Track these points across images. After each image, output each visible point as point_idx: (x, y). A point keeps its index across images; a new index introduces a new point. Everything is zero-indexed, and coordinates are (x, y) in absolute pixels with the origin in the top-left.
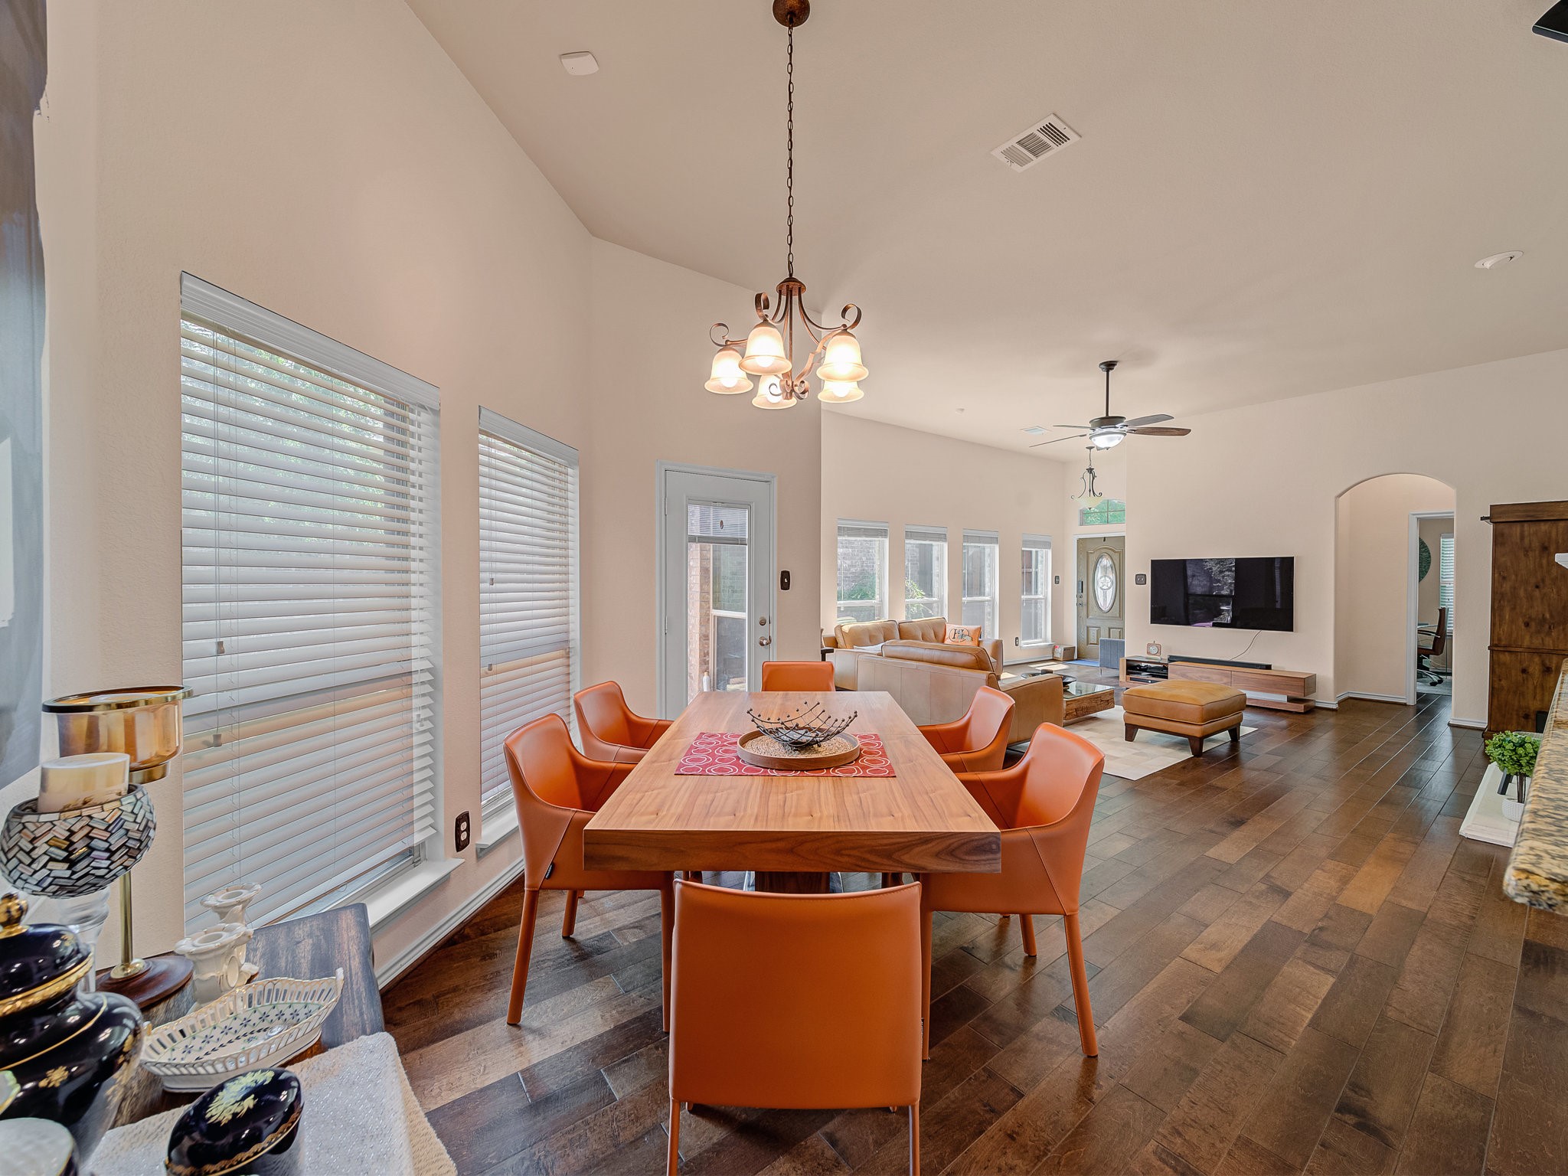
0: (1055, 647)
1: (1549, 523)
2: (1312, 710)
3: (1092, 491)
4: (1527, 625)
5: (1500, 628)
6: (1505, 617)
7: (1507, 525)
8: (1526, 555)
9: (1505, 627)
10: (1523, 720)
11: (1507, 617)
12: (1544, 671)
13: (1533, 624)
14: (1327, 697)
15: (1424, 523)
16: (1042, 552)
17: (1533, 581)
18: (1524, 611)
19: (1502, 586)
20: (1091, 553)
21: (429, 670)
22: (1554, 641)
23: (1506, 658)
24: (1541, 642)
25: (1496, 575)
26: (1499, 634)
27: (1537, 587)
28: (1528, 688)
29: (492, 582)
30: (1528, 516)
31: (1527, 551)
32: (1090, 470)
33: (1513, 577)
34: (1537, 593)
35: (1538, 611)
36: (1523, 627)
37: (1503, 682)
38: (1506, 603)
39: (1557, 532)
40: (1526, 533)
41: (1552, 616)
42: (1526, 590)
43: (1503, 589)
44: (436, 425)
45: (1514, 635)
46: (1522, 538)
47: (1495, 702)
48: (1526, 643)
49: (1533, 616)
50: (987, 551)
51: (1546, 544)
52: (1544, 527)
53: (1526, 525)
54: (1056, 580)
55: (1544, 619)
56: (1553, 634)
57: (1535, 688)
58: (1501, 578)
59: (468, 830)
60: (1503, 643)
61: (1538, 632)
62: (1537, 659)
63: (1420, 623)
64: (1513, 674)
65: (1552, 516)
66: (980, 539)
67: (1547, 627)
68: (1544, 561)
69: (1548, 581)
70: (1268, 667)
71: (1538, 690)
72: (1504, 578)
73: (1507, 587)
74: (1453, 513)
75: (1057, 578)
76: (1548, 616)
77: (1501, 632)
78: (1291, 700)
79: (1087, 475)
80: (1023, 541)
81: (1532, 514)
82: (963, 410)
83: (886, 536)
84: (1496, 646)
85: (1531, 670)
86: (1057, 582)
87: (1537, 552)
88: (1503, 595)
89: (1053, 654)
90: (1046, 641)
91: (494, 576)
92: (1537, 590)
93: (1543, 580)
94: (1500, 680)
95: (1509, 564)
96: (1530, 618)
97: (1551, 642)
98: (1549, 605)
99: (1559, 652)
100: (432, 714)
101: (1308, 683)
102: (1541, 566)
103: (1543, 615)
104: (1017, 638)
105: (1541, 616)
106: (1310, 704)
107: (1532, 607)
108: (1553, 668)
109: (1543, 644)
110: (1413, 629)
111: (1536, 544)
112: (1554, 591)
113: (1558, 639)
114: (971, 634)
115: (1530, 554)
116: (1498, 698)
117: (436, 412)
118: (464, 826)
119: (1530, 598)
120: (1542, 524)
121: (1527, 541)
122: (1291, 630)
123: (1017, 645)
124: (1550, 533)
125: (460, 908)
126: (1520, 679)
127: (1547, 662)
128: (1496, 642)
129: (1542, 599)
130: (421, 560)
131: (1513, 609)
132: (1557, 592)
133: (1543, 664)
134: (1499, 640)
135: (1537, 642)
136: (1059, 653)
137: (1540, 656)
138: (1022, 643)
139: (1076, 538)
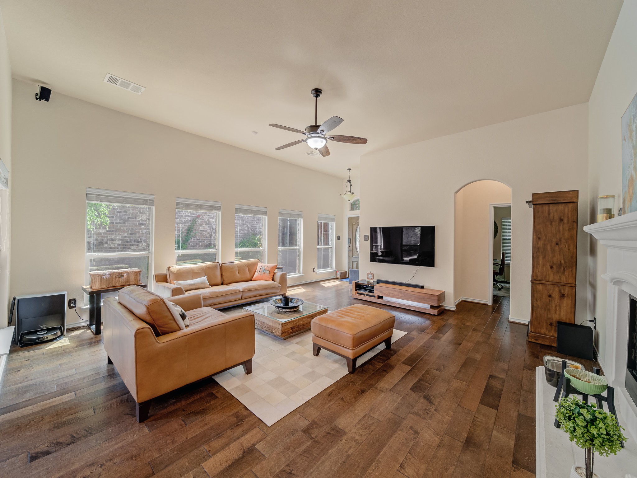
0: (337, 272)
1: (564, 204)
2: (443, 312)
3: (350, 191)
4: (551, 267)
5: (537, 268)
6: (540, 262)
7: (540, 206)
8: (551, 224)
9: (540, 269)
10: (549, 326)
11: (541, 262)
12: (561, 297)
13: (555, 267)
14: (450, 304)
15: (497, 210)
17: (555, 240)
18: (550, 258)
19: (538, 243)
20: (354, 224)
22: (566, 278)
23: (540, 287)
24: (559, 278)
25: (535, 237)
26: (536, 273)
27: (557, 244)
28: (552, 307)
30: (553, 200)
31: (552, 222)
32: (349, 181)
33: (544, 238)
34: (557, 248)
35: (557, 259)
36: (549, 269)
37: (539, 303)
38: (540, 254)
39: (568, 210)
40: (551, 211)
41: (565, 262)
42: (551, 246)
43: (539, 245)
45: (545, 274)
46: (549, 214)
47: (534, 314)
48: (551, 279)
49: (555, 262)
51: (562, 218)
52: (561, 207)
53: (551, 205)
55: (561, 264)
56: (566, 273)
57: (556, 306)
58: (537, 239)
60: (539, 278)
61: (558, 272)
62: (557, 289)
63: (495, 259)
64: (544, 298)
65: (566, 200)
66: (291, 215)
67: (563, 269)
68: (561, 228)
69: (563, 241)
70: (422, 287)
71: (558, 308)
72: (539, 238)
73: (541, 243)
74: (510, 204)
75: (338, 237)
76: (563, 262)
77: (538, 272)
78: (432, 307)
79: (348, 183)
80: (318, 217)
81: (554, 199)
83: (220, 210)
84: (535, 280)
85: (553, 295)
86: (338, 239)
87: (557, 223)
88: (538, 248)
89: (336, 275)
90: (333, 269)
92: (557, 246)
93: (560, 240)
94: (537, 301)
95: (542, 230)
96: (553, 263)
97: (565, 278)
98: (564, 255)
99: (569, 285)
101: (441, 297)
102: (559, 231)
103: (560, 262)
104: (314, 268)
105: (559, 262)
106: (443, 308)
107: (554, 256)
108: (566, 295)
109: (560, 279)
110: (491, 262)
111: (556, 218)
112: (566, 247)
113: (568, 276)
114: (269, 269)
115: (553, 223)
116: (536, 312)
119: (553, 251)
120: (560, 205)
121: (551, 215)
122: (434, 266)
123: (314, 272)
124: (564, 210)
126: (548, 301)
127: (563, 291)
128: (535, 278)
129: (560, 252)
131: (544, 257)
132: (568, 247)
133: (560, 291)
134: (537, 276)
135: (557, 278)
136: (339, 275)
137: (559, 287)
138: (318, 271)
139: (348, 217)
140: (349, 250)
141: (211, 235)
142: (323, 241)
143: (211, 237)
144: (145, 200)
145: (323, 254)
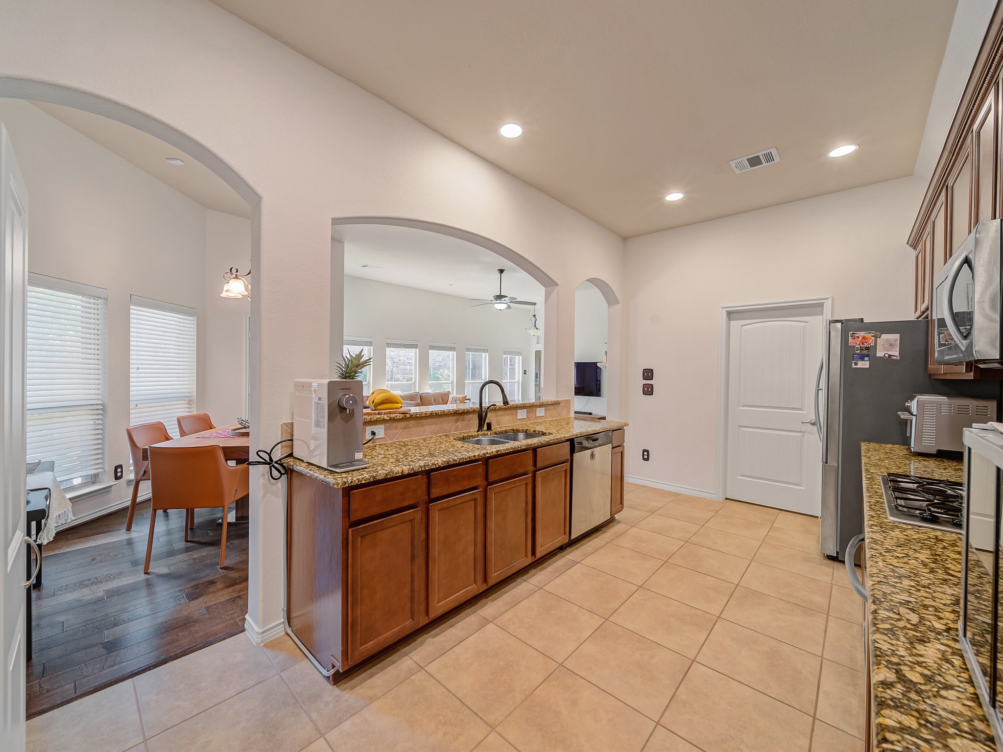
3: (535, 326)
16: (517, 357)
21: (101, 404)
29: (138, 369)
32: (534, 316)
44: (106, 304)
50: (483, 356)
54: (525, 372)
59: (122, 472)
66: (476, 350)
70: (591, 414)
75: (525, 371)
79: (533, 319)
80: (504, 351)
82: (451, 285)
83: (417, 348)
86: (525, 374)
91: (139, 366)
100: (102, 422)
114: (460, 399)
117: (106, 299)
118: (119, 470)
122: (600, 396)
125: (117, 504)
130: (98, 360)
139: (535, 350)
140: (536, 385)
141: (392, 369)
142: (510, 376)
143: (392, 371)
144: (366, 342)
145: (509, 390)
